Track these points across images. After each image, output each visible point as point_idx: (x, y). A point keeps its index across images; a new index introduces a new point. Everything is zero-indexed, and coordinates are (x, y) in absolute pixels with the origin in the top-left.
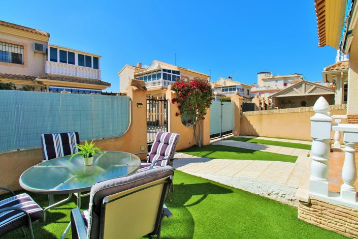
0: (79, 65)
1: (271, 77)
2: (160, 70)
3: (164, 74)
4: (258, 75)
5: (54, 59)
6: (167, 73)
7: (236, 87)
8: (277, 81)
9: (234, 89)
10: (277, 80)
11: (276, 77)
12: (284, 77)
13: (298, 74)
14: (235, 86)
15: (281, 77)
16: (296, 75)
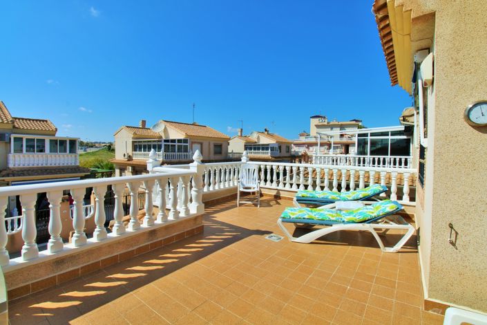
0: (51, 152)
1: (326, 123)
2: (161, 141)
3: (165, 145)
4: (311, 119)
5: (19, 150)
6: (170, 144)
7: (270, 147)
8: (332, 129)
9: (267, 149)
10: (332, 127)
11: (331, 123)
12: (340, 123)
13: (356, 121)
14: (268, 145)
15: (337, 123)
16: (354, 122)
